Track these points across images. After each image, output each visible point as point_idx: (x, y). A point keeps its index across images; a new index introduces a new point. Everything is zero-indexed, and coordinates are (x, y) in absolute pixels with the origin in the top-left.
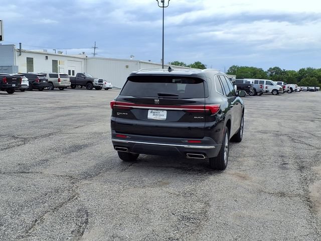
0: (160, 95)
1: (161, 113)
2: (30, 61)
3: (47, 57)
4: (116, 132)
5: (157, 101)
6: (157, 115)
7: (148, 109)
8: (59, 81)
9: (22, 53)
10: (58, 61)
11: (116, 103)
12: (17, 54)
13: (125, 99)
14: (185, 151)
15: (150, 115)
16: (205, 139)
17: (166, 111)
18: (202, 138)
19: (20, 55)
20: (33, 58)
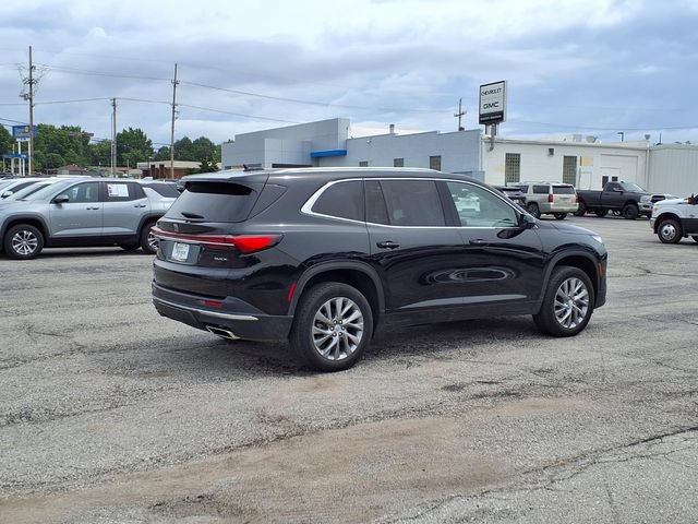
1: (184, 248)
2: (513, 162)
3: (551, 151)
5: (176, 226)
6: (180, 252)
7: (172, 242)
8: (550, 200)
9: (496, 146)
10: (578, 159)
12: (485, 146)
16: (228, 300)
17: (187, 246)
18: (223, 298)
19: (492, 149)
20: (519, 155)
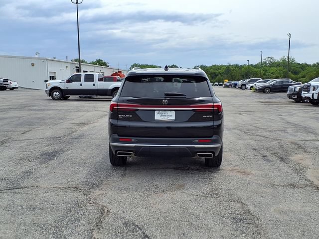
0: (167, 95)
1: (169, 113)
4: (119, 136)
5: (165, 101)
6: (165, 116)
7: (155, 110)
11: (117, 105)
13: (129, 101)
14: (194, 151)
15: (158, 116)
16: (214, 137)
17: (174, 112)
18: (212, 137)
